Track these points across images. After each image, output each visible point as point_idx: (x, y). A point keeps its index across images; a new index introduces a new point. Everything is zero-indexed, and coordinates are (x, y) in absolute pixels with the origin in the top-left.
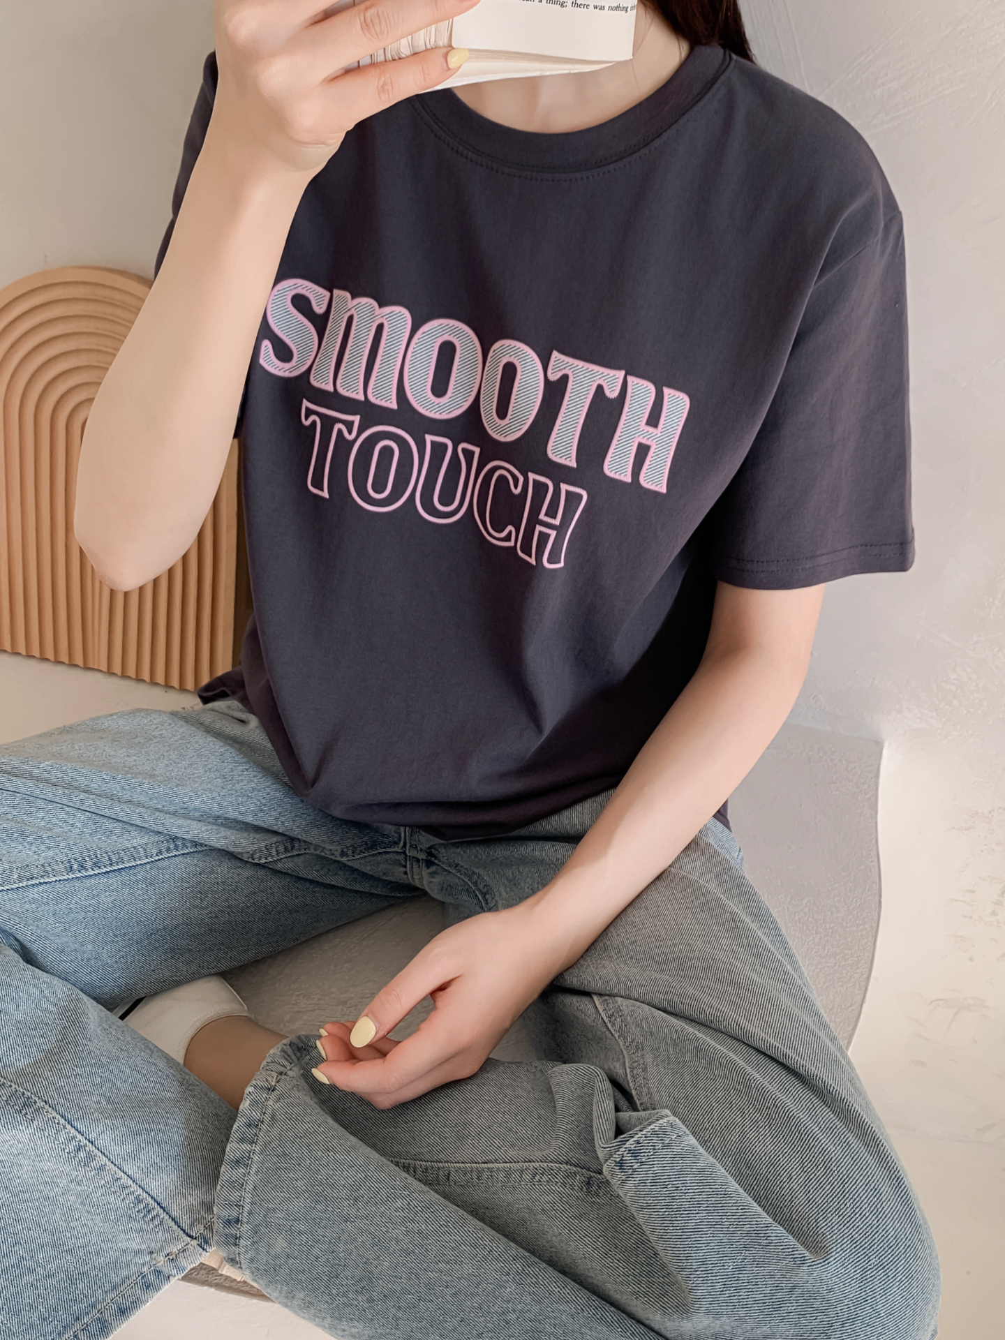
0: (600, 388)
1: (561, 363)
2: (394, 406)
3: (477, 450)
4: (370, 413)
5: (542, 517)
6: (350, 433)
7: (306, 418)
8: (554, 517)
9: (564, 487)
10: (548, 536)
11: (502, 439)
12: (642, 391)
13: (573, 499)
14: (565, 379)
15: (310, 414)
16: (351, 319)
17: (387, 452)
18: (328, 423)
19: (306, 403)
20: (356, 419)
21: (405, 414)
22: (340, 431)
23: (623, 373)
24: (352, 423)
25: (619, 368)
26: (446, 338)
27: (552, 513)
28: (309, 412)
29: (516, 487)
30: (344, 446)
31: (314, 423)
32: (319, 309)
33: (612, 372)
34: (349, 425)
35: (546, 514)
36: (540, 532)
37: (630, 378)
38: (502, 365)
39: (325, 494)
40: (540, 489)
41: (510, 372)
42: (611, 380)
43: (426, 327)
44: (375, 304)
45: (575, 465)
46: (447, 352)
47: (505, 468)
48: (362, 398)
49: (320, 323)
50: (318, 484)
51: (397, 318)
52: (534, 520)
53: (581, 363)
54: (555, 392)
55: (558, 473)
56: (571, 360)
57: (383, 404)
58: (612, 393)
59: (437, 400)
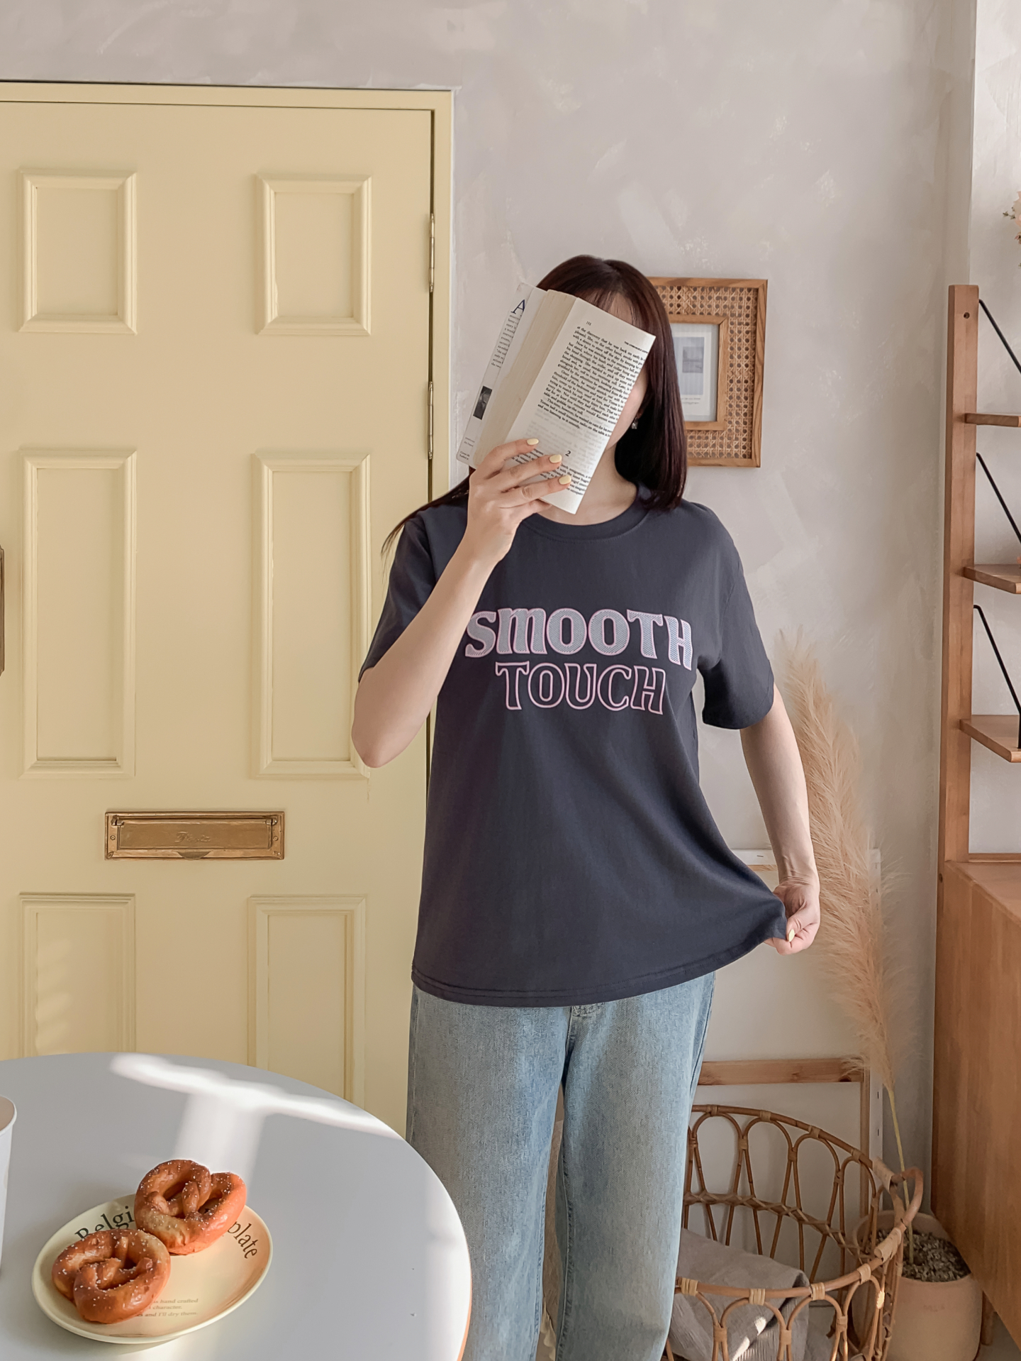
0: (654, 622)
1: (632, 615)
2: (546, 652)
3: (595, 666)
4: (534, 659)
5: (645, 687)
6: (526, 671)
7: (499, 672)
8: (652, 686)
9: (654, 670)
10: (650, 696)
11: (614, 654)
12: (672, 622)
13: (659, 675)
14: (637, 621)
15: (500, 669)
16: (514, 620)
17: (546, 676)
18: (512, 670)
19: (497, 664)
20: (528, 663)
21: (552, 656)
22: (520, 672)
23: (661, 616)
24: (526, 666)
25: (659, 614)
26: (565, 617)
27: (650, 684)
28: (500, 668)
29: (628, 675)
30: (523, 679)
31: (504, 672)
32: (492, 619)
33: (657, 616)
34: (524, 667)
35: (648, 685)
36: (646, 695)
37: (665, 617)
38: (603, 621)
39: (520, 708)
40: (642, 673)
41: (609, 624)
42: (658, 619)
43: (554, 614)
44: (526, 610)
45: (656, 657)
46: (567, 624)
47: (618, 668)
48: (528, 652)
49: (495, 627)
50: (513, 703)
51: (538, 614)
52: (641, 689)
53: (642, 613)
54: (635, 627)
55: (650, 663)
56: (637, 613)
57: (540, 652)
58: (661, 624)
59: (566, 646)
